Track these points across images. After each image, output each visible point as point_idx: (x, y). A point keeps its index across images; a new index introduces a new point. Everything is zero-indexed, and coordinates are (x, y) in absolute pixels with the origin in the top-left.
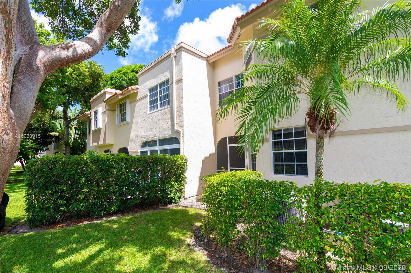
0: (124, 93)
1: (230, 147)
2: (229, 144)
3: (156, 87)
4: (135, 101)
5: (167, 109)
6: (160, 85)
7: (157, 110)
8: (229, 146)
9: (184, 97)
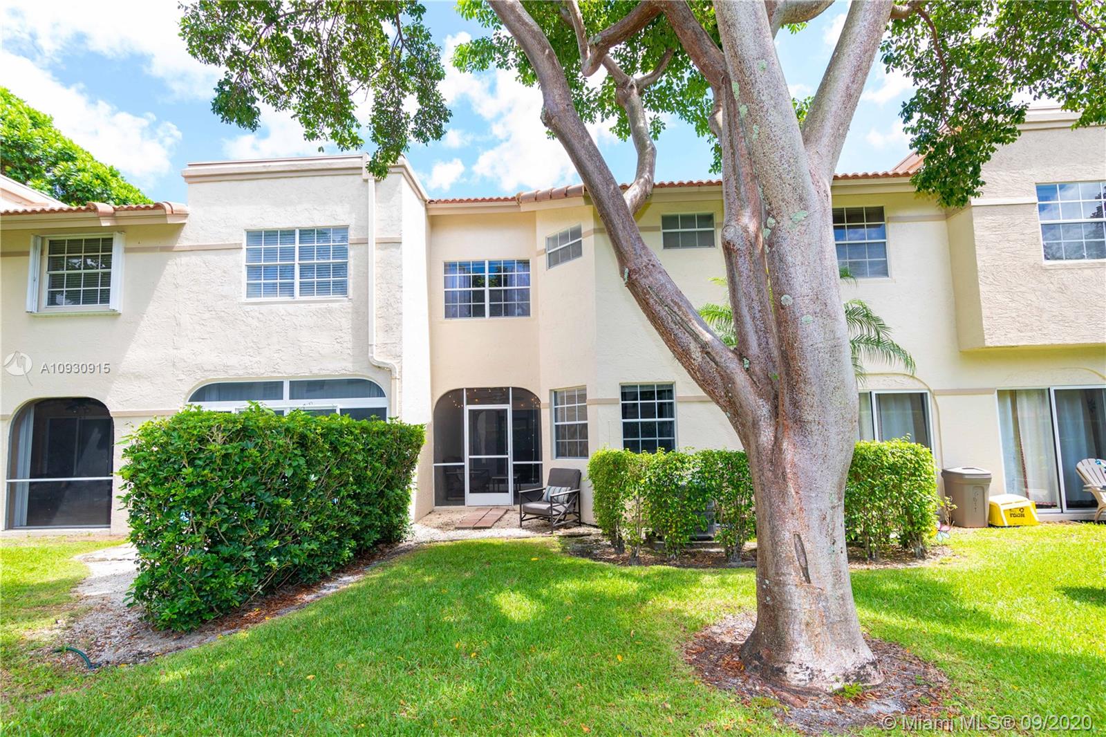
0: (118, 214)
1: (470, 411)
2: (468, 404)
3: (288, 234)
4: (169, 249)
5: (336, 304)
6: (306, 233)
7: (289, 299)
8: (467, 408)
9: (403, 285)
